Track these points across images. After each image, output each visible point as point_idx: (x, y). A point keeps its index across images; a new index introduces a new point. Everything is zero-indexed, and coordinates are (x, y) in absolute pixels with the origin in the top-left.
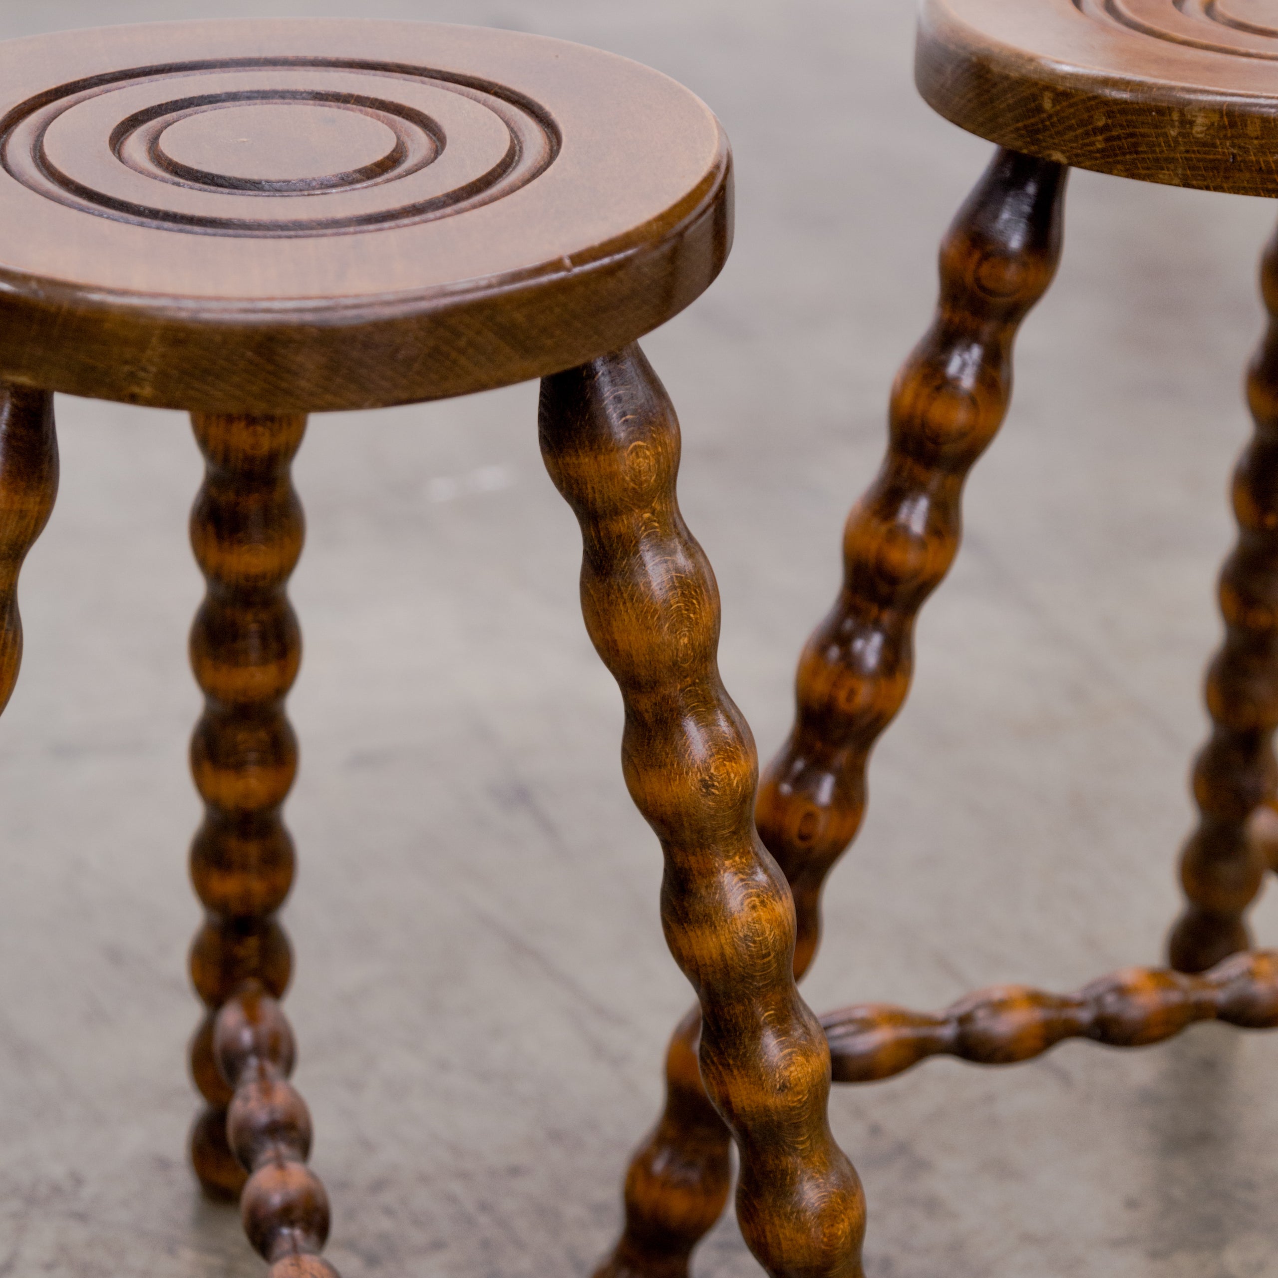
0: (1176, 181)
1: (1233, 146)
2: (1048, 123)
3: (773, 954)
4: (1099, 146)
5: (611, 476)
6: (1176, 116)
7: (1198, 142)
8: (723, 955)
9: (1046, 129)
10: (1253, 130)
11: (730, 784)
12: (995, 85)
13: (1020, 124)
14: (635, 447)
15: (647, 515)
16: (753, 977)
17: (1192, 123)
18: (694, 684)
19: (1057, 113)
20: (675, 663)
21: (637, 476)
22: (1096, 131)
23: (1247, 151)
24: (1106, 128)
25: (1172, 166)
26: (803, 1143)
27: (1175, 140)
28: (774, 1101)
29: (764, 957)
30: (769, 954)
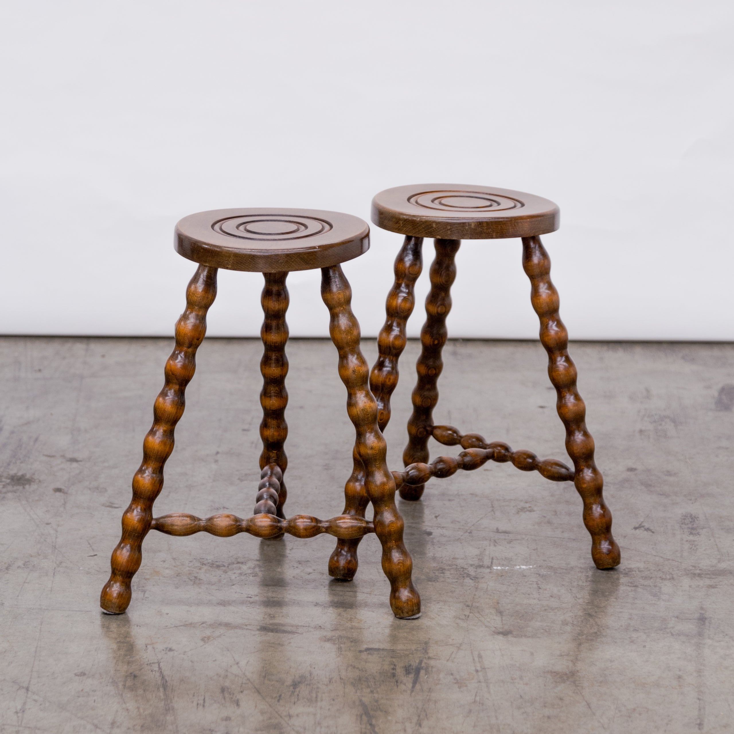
0: (469, 238)
1: (481, 229)
2: (435, 230)
3: (370, 415)
4: (449, 233)
5: (333, 299)
6: (467, 224)
7: (472, 229)
8: (358, 413)
9: (434, 231)
10: (485, 225)
11: (360, 372)
12: (418, 224)
13: (427, 231)
14: (339, 292)
15: (342, 309)
16: (365, 420)
17: (471, 225)
18: (352, 348)
19: (437, 227)
20: (347, 342)
21: (339, 299)
22: (448, 230)
23: (484, 230)
24: (451, 229)
25: (467, 235)
26: (378, 464)
27: (467, 229)
28: (370, 452)
29: (367, 415)
30: (368, 415)
